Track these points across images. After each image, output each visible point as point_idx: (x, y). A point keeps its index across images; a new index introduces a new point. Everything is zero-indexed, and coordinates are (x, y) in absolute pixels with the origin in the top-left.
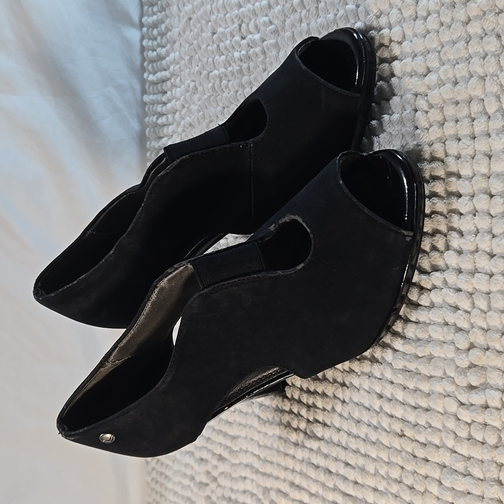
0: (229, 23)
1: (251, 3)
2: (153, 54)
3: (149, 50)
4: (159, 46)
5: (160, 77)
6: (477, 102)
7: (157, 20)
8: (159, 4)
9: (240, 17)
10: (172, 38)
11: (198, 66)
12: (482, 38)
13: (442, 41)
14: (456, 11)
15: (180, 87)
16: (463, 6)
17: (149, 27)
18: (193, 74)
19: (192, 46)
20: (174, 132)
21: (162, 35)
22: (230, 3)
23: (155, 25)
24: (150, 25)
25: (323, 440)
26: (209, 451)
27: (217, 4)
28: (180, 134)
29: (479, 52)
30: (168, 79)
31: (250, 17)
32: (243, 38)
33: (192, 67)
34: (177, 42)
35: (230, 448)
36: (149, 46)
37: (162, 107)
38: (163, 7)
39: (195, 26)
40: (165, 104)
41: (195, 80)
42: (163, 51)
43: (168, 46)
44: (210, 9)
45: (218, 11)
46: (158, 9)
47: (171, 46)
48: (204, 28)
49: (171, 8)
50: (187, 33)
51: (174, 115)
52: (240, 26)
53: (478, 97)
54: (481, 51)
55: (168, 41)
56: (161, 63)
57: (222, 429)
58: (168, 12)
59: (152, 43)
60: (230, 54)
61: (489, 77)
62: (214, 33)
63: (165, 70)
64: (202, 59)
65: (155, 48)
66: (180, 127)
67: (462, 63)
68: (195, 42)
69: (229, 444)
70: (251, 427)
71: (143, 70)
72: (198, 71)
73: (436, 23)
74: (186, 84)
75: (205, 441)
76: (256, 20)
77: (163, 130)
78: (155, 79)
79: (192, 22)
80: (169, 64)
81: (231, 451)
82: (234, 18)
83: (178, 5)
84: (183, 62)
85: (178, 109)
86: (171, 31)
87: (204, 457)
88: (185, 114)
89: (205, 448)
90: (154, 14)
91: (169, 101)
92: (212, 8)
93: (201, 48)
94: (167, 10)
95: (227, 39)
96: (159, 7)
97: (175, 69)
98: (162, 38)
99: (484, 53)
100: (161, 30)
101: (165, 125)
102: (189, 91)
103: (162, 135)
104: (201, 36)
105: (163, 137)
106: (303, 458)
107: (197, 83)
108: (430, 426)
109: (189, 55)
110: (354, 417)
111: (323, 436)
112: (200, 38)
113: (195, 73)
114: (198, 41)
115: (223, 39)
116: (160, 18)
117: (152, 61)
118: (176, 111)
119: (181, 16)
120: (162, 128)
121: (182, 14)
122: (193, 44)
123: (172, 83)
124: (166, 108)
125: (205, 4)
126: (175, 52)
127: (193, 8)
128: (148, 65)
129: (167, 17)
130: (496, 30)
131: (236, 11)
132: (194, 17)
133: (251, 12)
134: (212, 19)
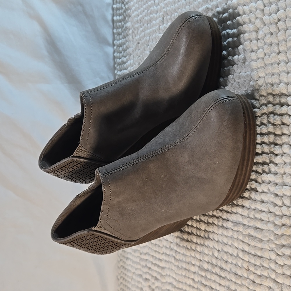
2: (119, 61)
3: (117, 58)
4: (123, 56)
5: (123, 73)
7: (121, 43)
10: (130, 53)
12: (287, 63)
13: (266, 63)
17: (118, 46)
21: (125, 50)
22: (158, 37)
23: (120, 45)
24: (118, 45)
25: (208, 271)
26: (150, 274)
27: (152, 36)
29: (285, 70)
34: (132, 55)
35: (161, 273)
36: (117, 56)
38: (124, 36)
39: (141, 47)
42: (125, 59)
43: (128, 57)
44: (148, 39)
45: (153, 40)
46: (122, 36)
47: (129, 57)
48: (145, 49)
49: (129, 36)
50: (137, 50)
54: (286, 70)
55: (127, 54)
56: (124, 66)
58: (127, 39)
59: (119, 55)
63: (126, 69)
65: (121, 57)
68: (141, 56)
69: (160, 271)
70: (171, 263)
71: (115, 68)
75: (148, 269)
78: (121, 74)
79: (139, 45)
80: (128, 66)
81: (162, 276)
83: (132, 35)
84: (135, 65)
86: (129, 49)
89: (148, 273)
90: (120, 39)
94: (127, 37)
96: (123, 36)
97: (131, 69)
98: (124, 52)
99: (287, 71)
100: (124, 48)
104: (144, 53)
106: (198, 280)
108: (263, 266)
109: (138, 62)
110: (224, 259)
112: (144, 54)
114: (142, 55)
116: (123, 42)
117: (119, 64)
119: (134, 41)
121: (134, 40)
122: (140, 56)
126: (131, 60)
127: (140, 38)
128: (117, 66)
129: (127, 41)
132: (141, 42)
134: (149, 45)
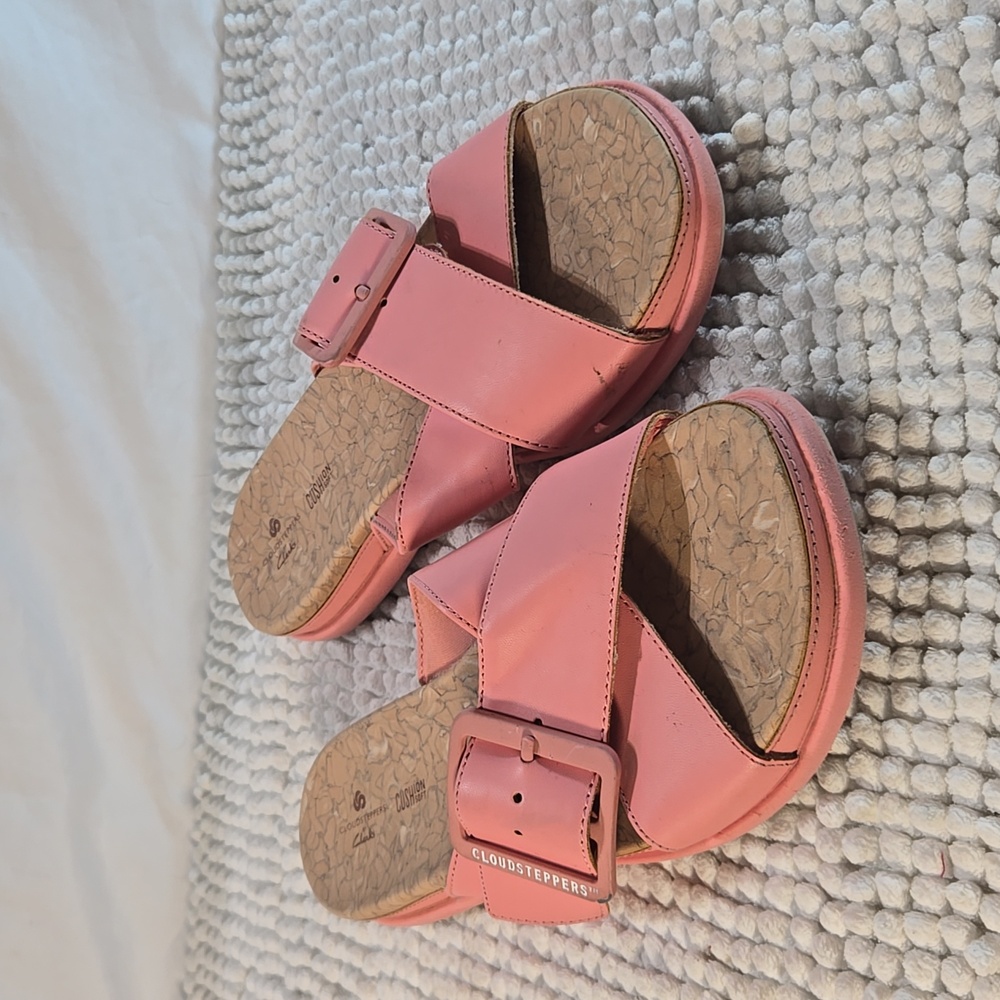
0: (398, 126)
1: (442, 92)
6: (876, 312)
8: (255, 81)
9: (419, 118)
11: (328, 205)
14: (842, 136)
15: (291, 244)
16: (855, 129)
18: (319, 220)
19: (318, 167)
20: (275, 331)
28: (287, 336)
30: (268, 227)
31: (439, 119)
32: (424, 159)
33: (317, 207)
37: (253, 280)
40: (258, 275)
41: (321, 232)
51: (277, 298)
52: (420, 134)
53: (879, 302)
57: (344, 933)
60: (396, 186)
61: (900, 266)
62: (366, 146)
64: (337, 193)
66: (287, 322)
67: (851, 236)
72: (329, 214)
73: (802, 157)
74: (302, 239)
76: (450, 126)
77: (252, 327)
82: (407, 116)
85: (285, 286)
87: (304, 988)
88: (299, 298)
91: (268, 270)
92: (364, 97)
93: (336, 170)
95: (391, 157)
101: (256, 317)
102: (308, 254)
103: (248, 336)
105: (251, 341)
107: (325, 239)
111: (550, 953)
113: (323, 219)
115: (384, 159)
118: (281, 290)
120: (250, 323)
123: (274, 236)
124: (261, 283)
125: (349, 88)
130: (918, 178)
131: (414, 106)
133: (443, 108)
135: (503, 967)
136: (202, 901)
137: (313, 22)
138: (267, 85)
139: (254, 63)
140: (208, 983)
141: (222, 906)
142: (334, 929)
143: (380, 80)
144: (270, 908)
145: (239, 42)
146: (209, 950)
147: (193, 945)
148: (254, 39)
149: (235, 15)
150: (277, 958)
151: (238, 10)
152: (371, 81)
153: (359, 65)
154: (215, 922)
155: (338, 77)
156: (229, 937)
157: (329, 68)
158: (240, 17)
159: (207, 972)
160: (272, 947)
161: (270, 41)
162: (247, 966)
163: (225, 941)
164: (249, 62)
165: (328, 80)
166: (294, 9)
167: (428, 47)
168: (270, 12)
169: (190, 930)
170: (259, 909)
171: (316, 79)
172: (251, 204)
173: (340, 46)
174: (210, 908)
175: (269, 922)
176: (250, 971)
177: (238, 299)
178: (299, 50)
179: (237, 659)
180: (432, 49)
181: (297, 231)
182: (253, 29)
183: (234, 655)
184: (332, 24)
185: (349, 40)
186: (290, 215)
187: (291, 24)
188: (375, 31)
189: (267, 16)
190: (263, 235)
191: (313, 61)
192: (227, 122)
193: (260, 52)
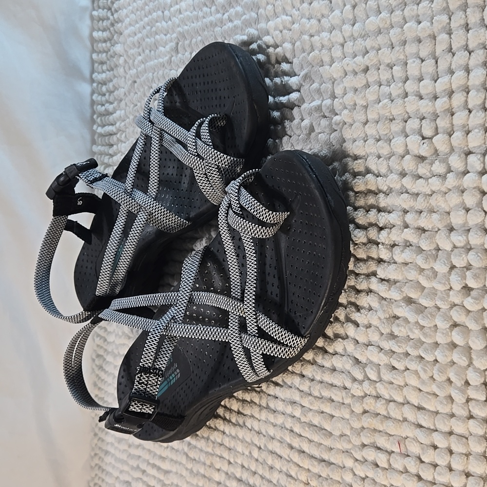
135: (222, 482)
136: (96, 445)
137: (131, 39)
138: (113, 66)
139: (107, 55)
140: (100, 482)
141: (104, 448)
142: (151, 461)
143: (160, 70)
144: (124, 450)
145: (100, 45)
146: (100, 467)
147: (93, 465)
148: (106, 44)
149: (98, 31)
150: (128, 473)
151: (99, 30)
152: (156, 70)
153: (151, 61)
154: (102, 455)
155: (143, 66)
156: (108, 462)
157: (139, 61)
158: (100, 33)
159: (99, 478)
160: (126, 468)
161: (113, 46)
162: (116, 476)
163: (106, 464)
164: (104, 54)
165: (139, 66)
166: (124, 31)
167: (180, 55)
168: (113, 32)
169: (92, 458)
170: (120, 451)
171: (134, 65)
172: (107, 122)
173: (144, 51)
174: (100, 448)
175: (124, 457)
176: (117, 478)
177: (103, 166)
178: (126, 51)
179: (107, 334)
180: (182, 56)
181: (127, 137)
182: (106, 39)
183: (106, 333)
184: (140, 41)
185: (147, 49)
186: (124, 130)
187: (122, 39)
188: (158, 46)
189: (111, 33)
190: (113, 137)
191: (132, 57)
192: (96, 83)
193: (109, 50)
